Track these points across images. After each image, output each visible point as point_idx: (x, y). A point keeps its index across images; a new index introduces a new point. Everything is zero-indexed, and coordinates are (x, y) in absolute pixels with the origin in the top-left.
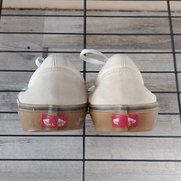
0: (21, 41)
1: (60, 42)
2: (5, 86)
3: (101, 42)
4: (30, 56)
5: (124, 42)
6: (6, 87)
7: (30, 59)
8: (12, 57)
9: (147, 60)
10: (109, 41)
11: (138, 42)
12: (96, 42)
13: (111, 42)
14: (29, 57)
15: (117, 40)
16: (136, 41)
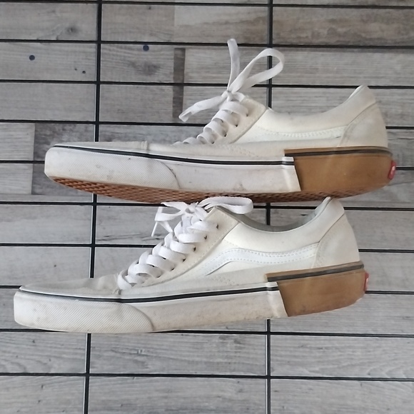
0: (130, 32)
1: (208, 36)
2: (105, 131)
3: (293, 36)
4: (149, 67)
5: (340, 35)
6: (107, 134)
7: (150, 75)
8: (114, 67)
9: (383, 77)
10: (309, 34)
11: (368, 37)
12: (282, 34)
13: (313, 35)
14: (147, 68)
15: (326, 32)
16: (363, 35)
